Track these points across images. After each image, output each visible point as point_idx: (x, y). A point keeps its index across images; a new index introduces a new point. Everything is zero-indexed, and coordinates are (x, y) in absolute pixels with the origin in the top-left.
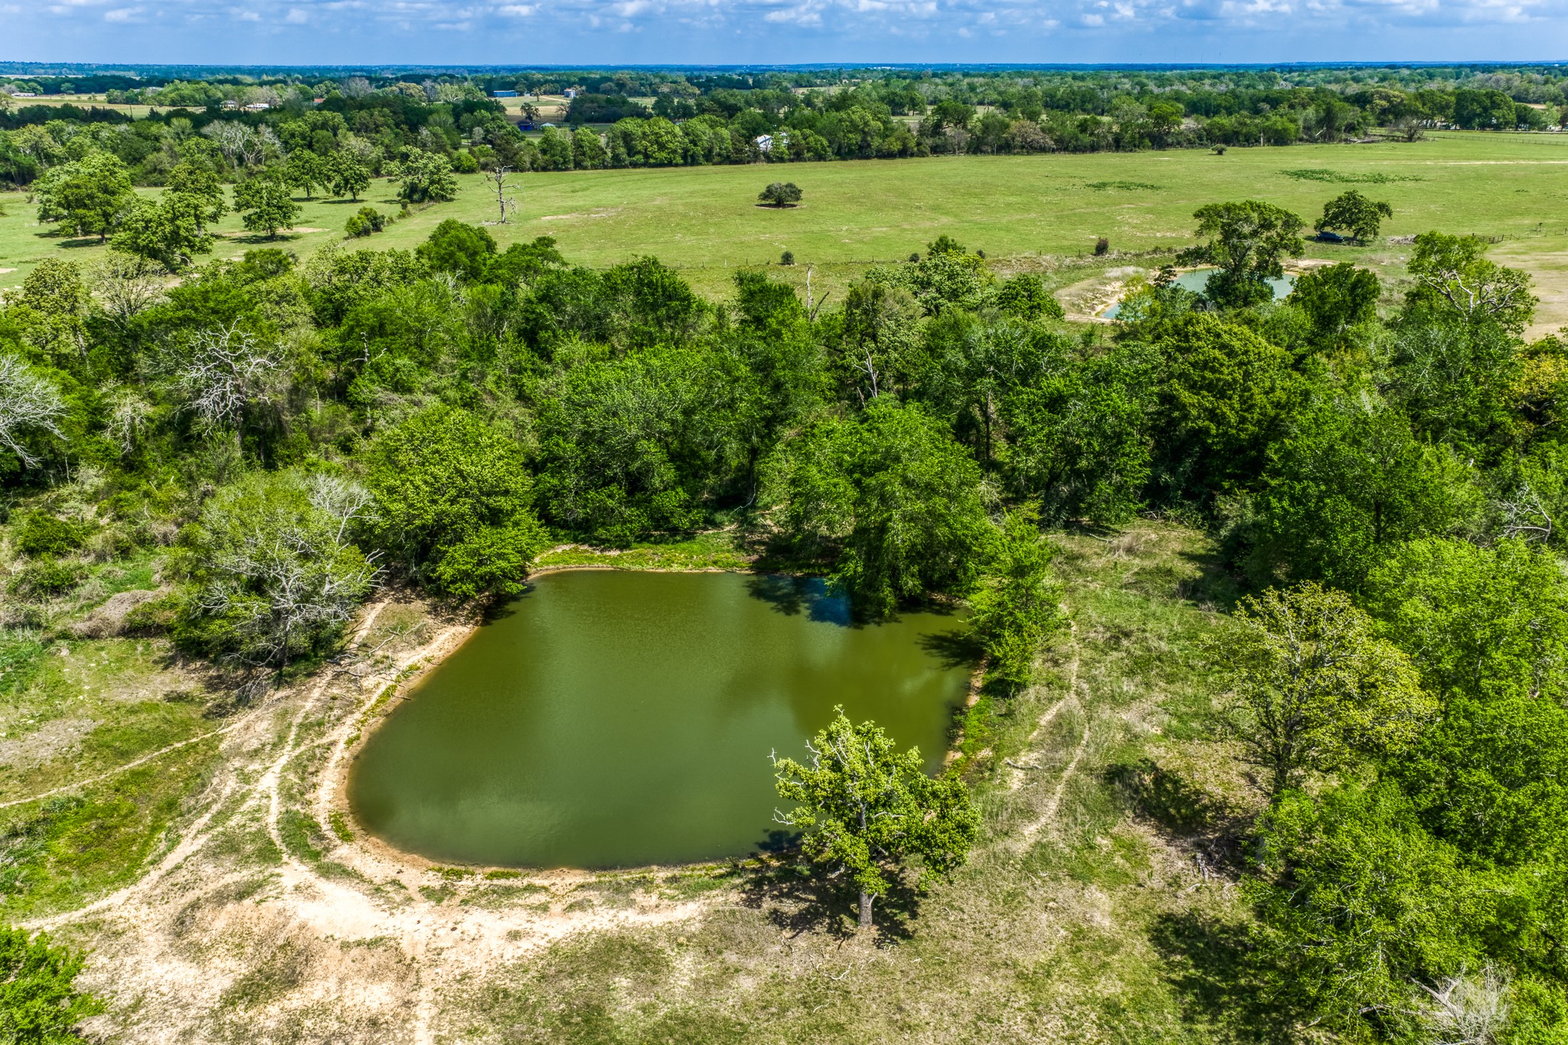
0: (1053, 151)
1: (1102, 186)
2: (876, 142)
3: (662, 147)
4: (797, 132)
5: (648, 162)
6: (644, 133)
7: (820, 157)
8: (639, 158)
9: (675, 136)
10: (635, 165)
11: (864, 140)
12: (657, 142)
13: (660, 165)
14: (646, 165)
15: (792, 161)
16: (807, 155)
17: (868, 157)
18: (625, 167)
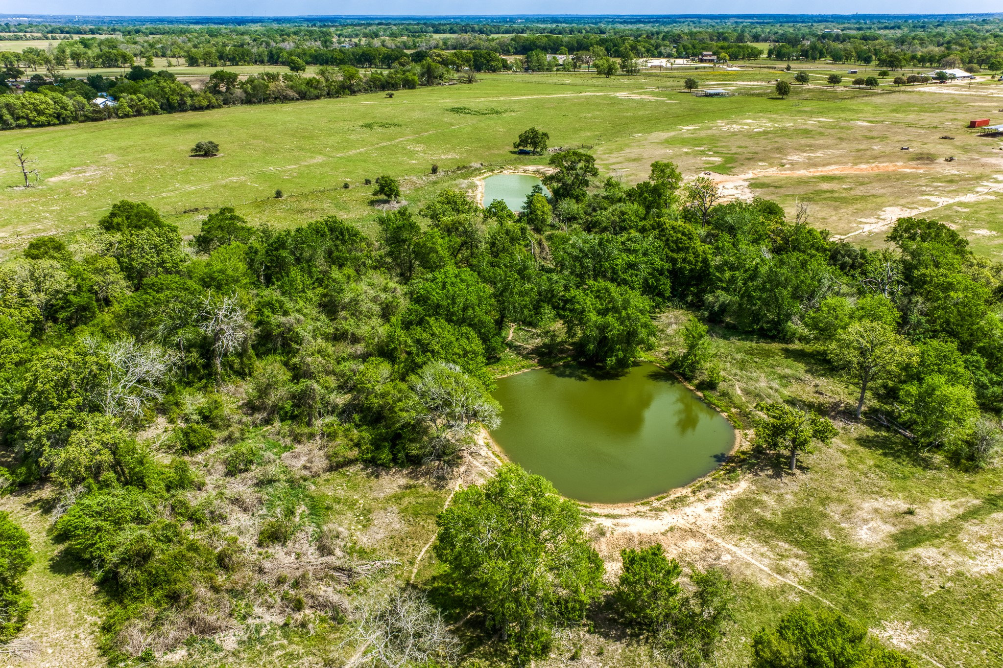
0: (297, 100)
1: (369, 126)
2: (189, 101)
3: (40, 113)
4: (134, 97)
5: (31, 124)
6: (23, 104)
7: (154, 113)
8: (24, 122)
9: (48, 104)
10: (20, 127)
11: (182, 99)
12: (36, 110)
13: (40, 125)
14: (30, 125)
15: (135, 116)
16: (145, 111)
17: (185, 111)
18: (13, 128)
